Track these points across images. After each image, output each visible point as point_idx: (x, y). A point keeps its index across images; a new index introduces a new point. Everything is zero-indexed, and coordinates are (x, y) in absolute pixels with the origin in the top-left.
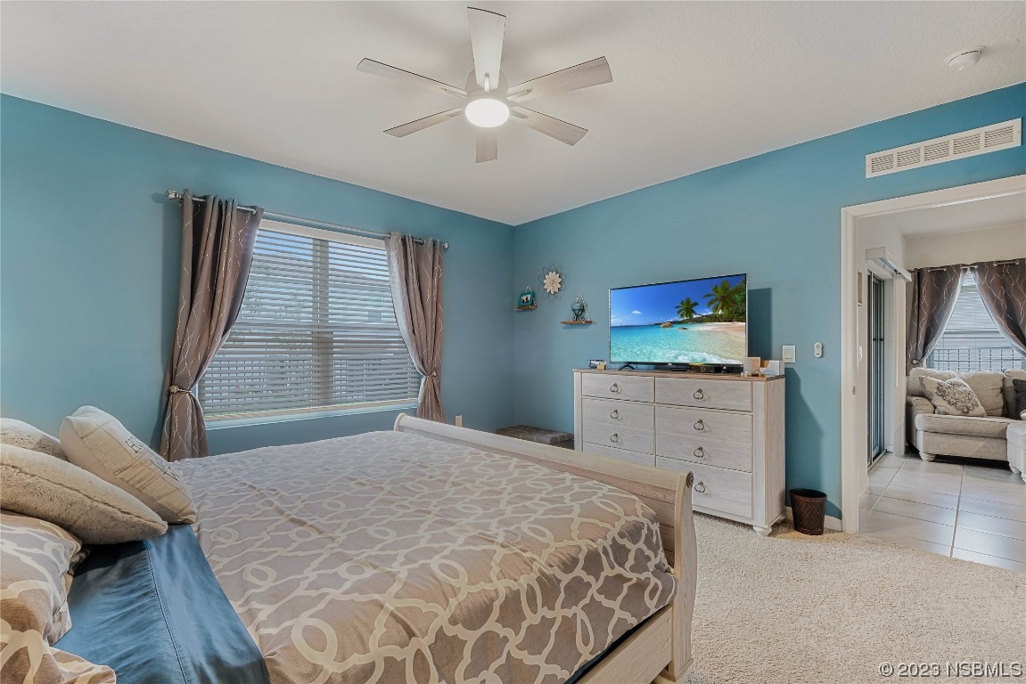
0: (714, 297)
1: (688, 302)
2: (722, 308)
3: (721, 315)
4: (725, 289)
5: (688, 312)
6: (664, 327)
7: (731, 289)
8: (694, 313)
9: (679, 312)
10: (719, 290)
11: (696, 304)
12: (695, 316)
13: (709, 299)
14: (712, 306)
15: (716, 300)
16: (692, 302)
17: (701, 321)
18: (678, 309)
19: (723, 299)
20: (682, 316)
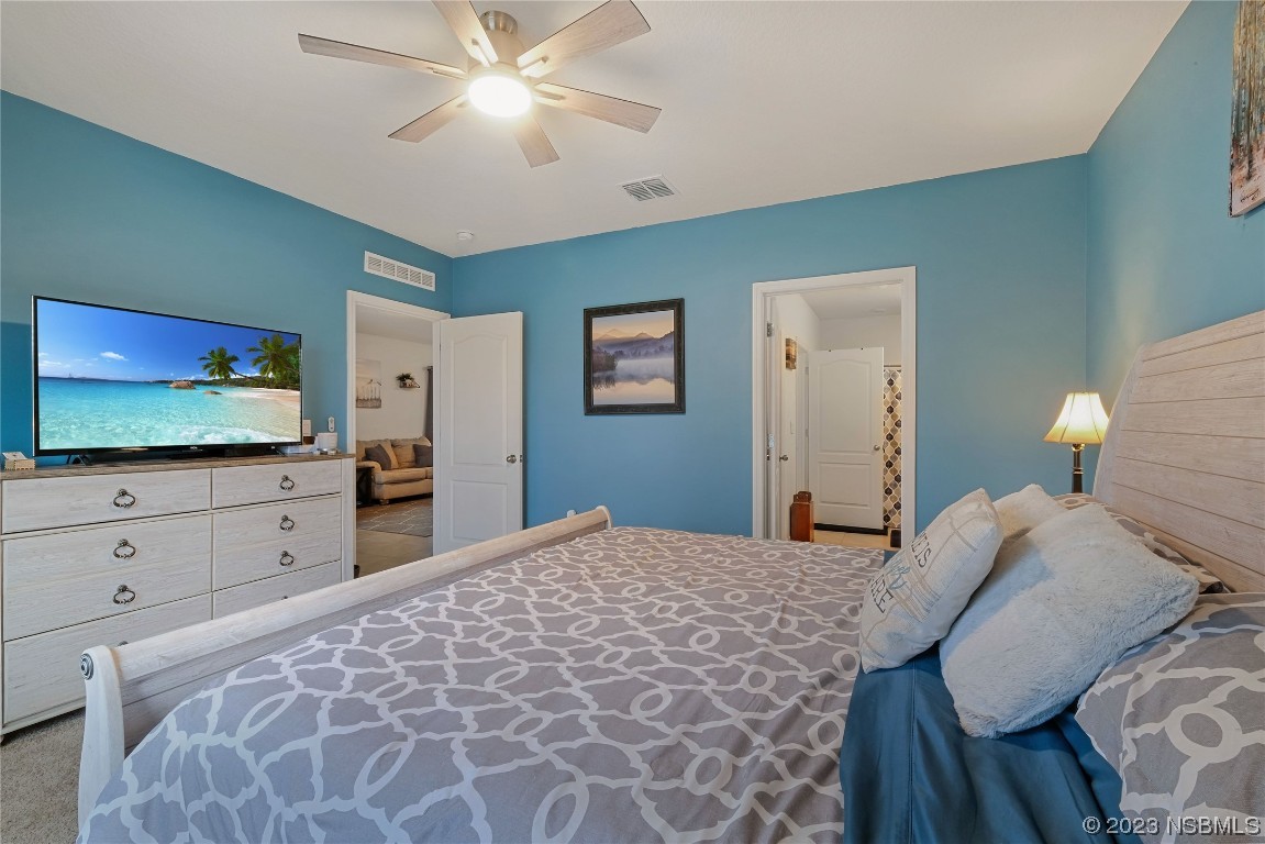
0: (261, 354)
1: (222, 353)
2: (273, 370)
3: (272, 379)
4: (277, 346)
5: (222, 369)
6: (178, 387)
7: (286, 347)
8: (233, 371)
9: (206, 367)
10: (270, 345)
11: (235, 359)
12: (233, 376)
13: (256, 355)
14: (259, 365)
15: (265, 358)
16: (229, 354)
17: (243, 383)
18: (205, 362)
19: (275, 358)
20: (212, 373)
